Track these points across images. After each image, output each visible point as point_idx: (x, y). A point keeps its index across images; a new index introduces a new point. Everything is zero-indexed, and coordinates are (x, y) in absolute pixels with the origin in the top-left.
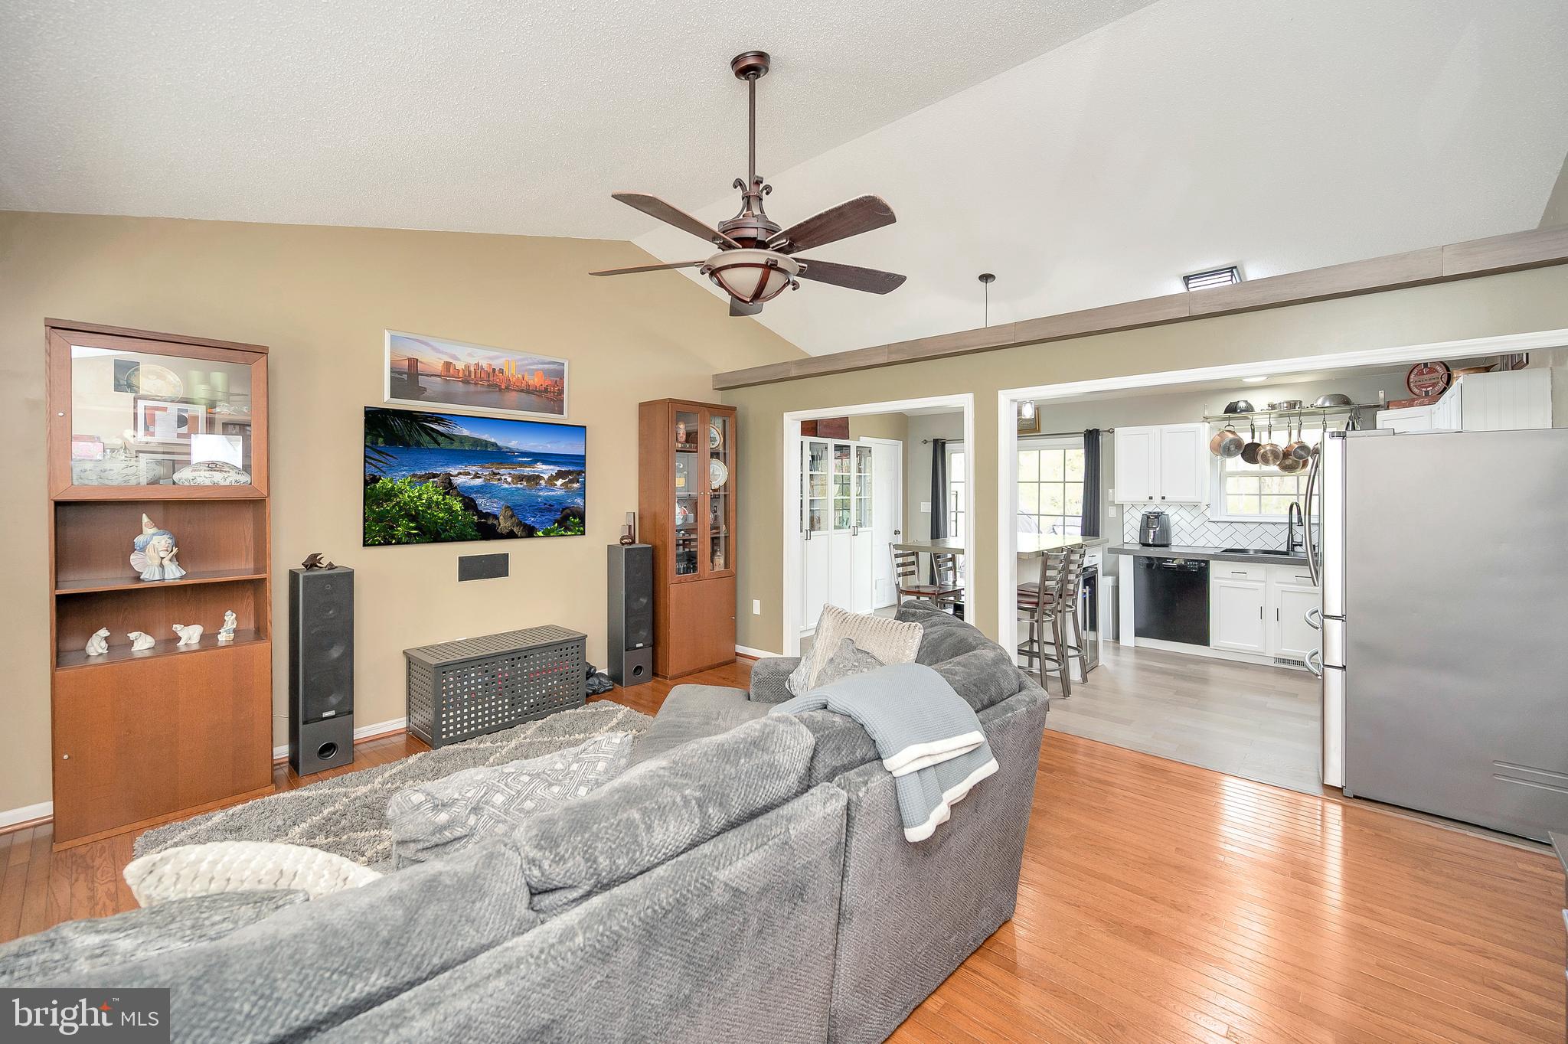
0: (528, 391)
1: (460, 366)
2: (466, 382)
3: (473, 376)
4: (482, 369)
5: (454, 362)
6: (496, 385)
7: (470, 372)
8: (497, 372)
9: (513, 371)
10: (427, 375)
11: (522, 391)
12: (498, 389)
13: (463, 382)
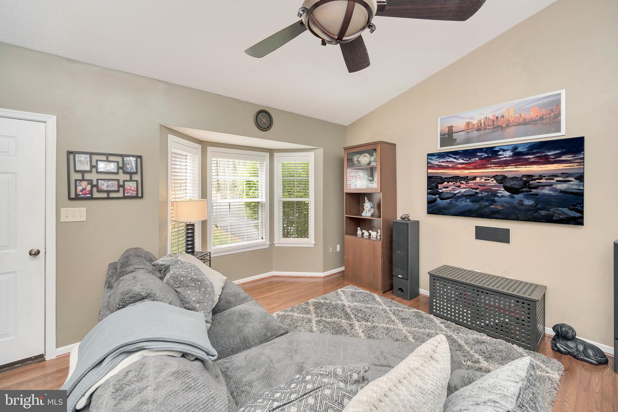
0: (525, 123)
1: (475, 122)
2: (479, 130)
3: (483, 125)
4: (489, 119)
5: (471, 121)
6: (499, 126)
7: (481, 124)
8: (499, 118)
9: (512, 113)
10: (457, 132)
11: (520, 124)
12: (500, 128)
13: (476, 130)
